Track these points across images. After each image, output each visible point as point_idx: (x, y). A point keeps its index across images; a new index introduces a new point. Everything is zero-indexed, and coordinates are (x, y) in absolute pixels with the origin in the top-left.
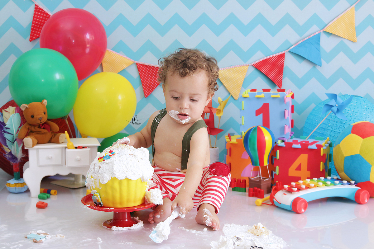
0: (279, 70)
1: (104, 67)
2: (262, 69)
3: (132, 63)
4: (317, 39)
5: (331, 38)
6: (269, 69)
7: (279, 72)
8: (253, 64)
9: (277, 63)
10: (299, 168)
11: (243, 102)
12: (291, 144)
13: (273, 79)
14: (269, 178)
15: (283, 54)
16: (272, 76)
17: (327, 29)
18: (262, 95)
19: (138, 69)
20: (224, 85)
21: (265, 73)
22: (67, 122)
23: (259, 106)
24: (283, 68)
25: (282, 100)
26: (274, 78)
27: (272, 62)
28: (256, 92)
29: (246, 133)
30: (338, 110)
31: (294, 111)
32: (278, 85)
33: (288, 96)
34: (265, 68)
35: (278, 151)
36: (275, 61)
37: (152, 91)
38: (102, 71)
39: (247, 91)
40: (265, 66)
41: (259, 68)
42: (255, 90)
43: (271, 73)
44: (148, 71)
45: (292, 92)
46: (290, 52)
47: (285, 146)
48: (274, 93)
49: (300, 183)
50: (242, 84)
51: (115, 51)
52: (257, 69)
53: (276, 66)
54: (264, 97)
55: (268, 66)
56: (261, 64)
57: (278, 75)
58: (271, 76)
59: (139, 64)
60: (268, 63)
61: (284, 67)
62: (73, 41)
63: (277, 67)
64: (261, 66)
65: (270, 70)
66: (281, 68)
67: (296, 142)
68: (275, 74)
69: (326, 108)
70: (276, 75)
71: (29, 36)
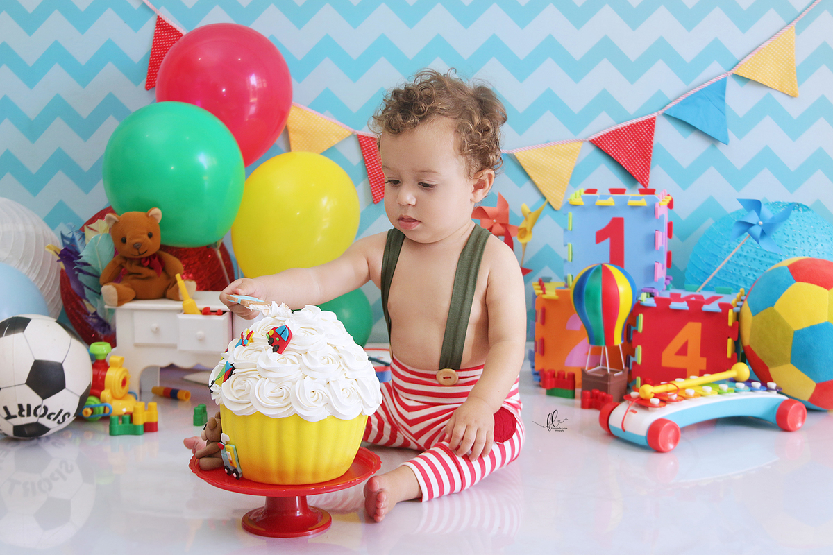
0: (643, 150)
1: (292, 142)
2: (609, 149)
3: (350, 134)
4: (719, 89)
5: (748, 88)
6: (623, 148)
7: (643, 155)
8: (591, 138)
9: (640, 137)
10: (683, 351)
11: (571, 214)
12: (668, 301)
13: (632, 168)
14: (622, 369)
15: (652, 119)
16: (630, 162)
17: (740, 71)
18: (610, 201)
19: (361, 146)
20: (534, 179)
21: (615, 157)
23: (603, 222)
24: (651, 147)
25: (651, 211)
26: (634, 167)
27: (630, 134)
28: (597, 194)
29: (577, 278)
30: (763, 234)
31: (673, 235)
32: (641, 181)
33: (662, 204)
34: (617, 150)
35: (641, 316)
36: (636, 133)
38: (289, 149)
39: (578, 192)
40: (615, 143)
41: (603, 147)
42: (593, 191)
43: (628, 160)
45: (669, 195)
46: (665, 115)
47: (655, 305)
48: (633, 197)
50: (568, 179)
51: (315, 110)
52: (600, 149)
53: (637, 144)
54: (613, 204)
56: (607, 139)
57: (641, 161)
58: (630, 166)
60: (622, 137)
61: (654, 145)
62: (224, 90)
63: (640, 146)
64: (607, 143)
65: (625, 151)
66: (647, 147)
67: (676, 298)
68: (634, 158)
69: (738, 229)
70: (636, 160)
71: (145, 80)
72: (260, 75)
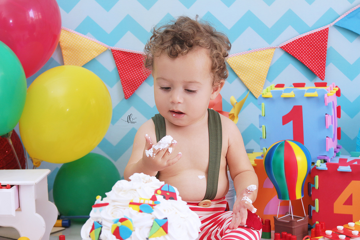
0: (320, 53)
2: (294, 53)
3: (106, 49)
6: (305, 52)
7: (320, 56)
8: (281, 46)
9: (317, 43)
10: (349, 202)
11: (263, 104)
12: (337, 166)
13: (312, 67)
14: (304, 217)
15: (326, 29)
16: (311, 62)
18: (291, 94)
19: (114, 58)
20: (241, 77)
21: (299, 58)
22: (11, 142)
23: (287, 109)
24: (326, 50)
25: (322, 100)
26: (313, 65)
27: (310, 41)
28: (284, 88)
29: (268, 150)
31: (342, 115)
32: (319, 75)
33: (330, 94)
34: (299, 52)
35: (317, 178)
36: (314, 40)
37: (136, 89)
39: (269, 88)
40: (299, 49)
41: (290, 51)
42: (282, 86)
43: (308, 58)
44: (129, 60)
45: (337, 87)
46: (336, 26)
47: (327, 169)
48: (310, 89)
49: (350, 227)
50: (266, 76)
51: (80, 33)
52: (288, 53)
53: (316, 48)
54: (294, 96)
55: (303, 47)
56: (293, 45)
57: (318, 61)
58: (309, 63)
59: (116, 50)
60: (304, 44)
62: (11, 21)
63: (317, 50)
64: (293, 48)
65: (306, 54)
66: (323, 50)
67: (343, 162)
68: (314, 59)
70: (315, 61)
72: (36, 10)
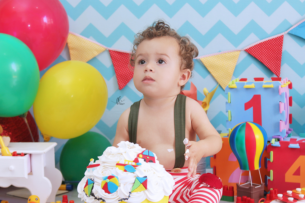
0: (276, 55)
1: (71, 55)
2: (256, 55)
3: (104, 49)
7: (276, 58)
8: (245, 49)
9: (274, 47)
10: (297, 173)
11: (230, 93)
12: (288, 143)
14: (261, 184)
15: (281, 36)
18: (252, 86)
19: (111, 56)
20: (212, 73)
21: (259, 59)
22: (26, 121)
23: (249, 98)
24: (281, 53)
27: (268, 46)
28: (246, 82)
29: (233, 129)
32: (275, 73)
33: (283, 86)
34: (259, 54)
35: (272, 153)
36: (272, 45)
37: (128, 82)
38: (69, 59)
39: (234, 81)
40: (259, 51)
42: (245, 80)
43: (266, 59)
45: (289, 81)
46: (289, 34)
47: (280, 146)
48: (268, 82)
49: (298, 191)
50: (232, 73)
51: (84, 36)
52: (251, 55)
53: (273, 51)
54: (254, 87)
56: (255, 49)
57: (275, 61)
59: (112, 51)
60: (263, 48)
62: (29, 26)
63: (274, 53)
64: (255, 51)
65: (265, 55)
66: (279, 53)
67: (293, 141)
68: (271, 60)
70: (273, 61)
